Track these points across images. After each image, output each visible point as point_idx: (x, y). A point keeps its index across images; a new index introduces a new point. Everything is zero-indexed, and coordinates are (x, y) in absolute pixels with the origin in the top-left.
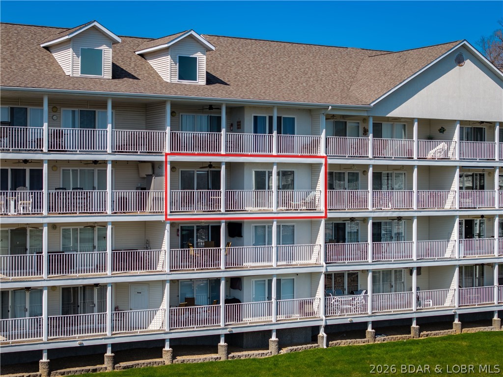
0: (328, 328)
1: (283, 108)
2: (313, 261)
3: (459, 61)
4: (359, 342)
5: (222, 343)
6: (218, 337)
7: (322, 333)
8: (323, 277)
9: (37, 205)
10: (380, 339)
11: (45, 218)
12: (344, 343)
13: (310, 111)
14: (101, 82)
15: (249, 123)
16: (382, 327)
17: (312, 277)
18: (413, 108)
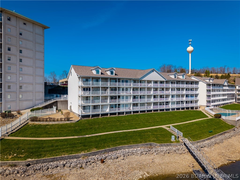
0: (133, 111)
1: (126, 79)
2: (131, 101)
3: (153, 71)
4: (138, 114)
5: (117, 114)
6: (116, 113)
7: (132, 112)
8: (132, 104)
9: (90, 93)
10: (141, 113)
11: (91, 95)
12: (135, 114)
13: (130, 79)
14: (99, 75)
15: (121, 81)
16: (141, 112)
17: (131, 104)
18: (146, 79)
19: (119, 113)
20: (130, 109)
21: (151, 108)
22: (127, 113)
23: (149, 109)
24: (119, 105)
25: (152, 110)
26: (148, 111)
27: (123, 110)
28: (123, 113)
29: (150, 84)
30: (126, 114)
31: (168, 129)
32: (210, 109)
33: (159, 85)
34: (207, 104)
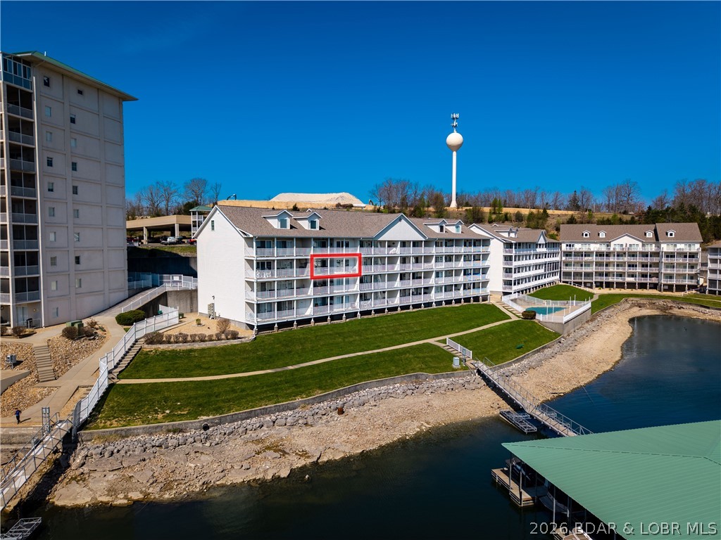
0: (361, 312)
1: (346, 239)
2: (355, 290)
3: (400, 220)
4: (370, 316)
5: (329, 318)
6: (327, 317)
7: (359, 314)
8: (359, 296)
9: (273, 275)
10: (376, 315)
11: (276, 278)
12: (365, 317)
13: (354, 239)
14: (287, 231)
15: (335, 244)
17: (355, 295)
18: (386, 237)
19: (333, 318)
20: (353, 306)
21: (395, 302)
22: (348, 315)
23: (391, 305)
24: (332, 298)
25: (397, 307)
26: (390, 309)
27: (341, 309)
28: (339, 317)
29: (394, 249)
30: (347, 318)
31: (442, 345)
32: (512, 300)
33: (411, 251)
34: (504, 289)
